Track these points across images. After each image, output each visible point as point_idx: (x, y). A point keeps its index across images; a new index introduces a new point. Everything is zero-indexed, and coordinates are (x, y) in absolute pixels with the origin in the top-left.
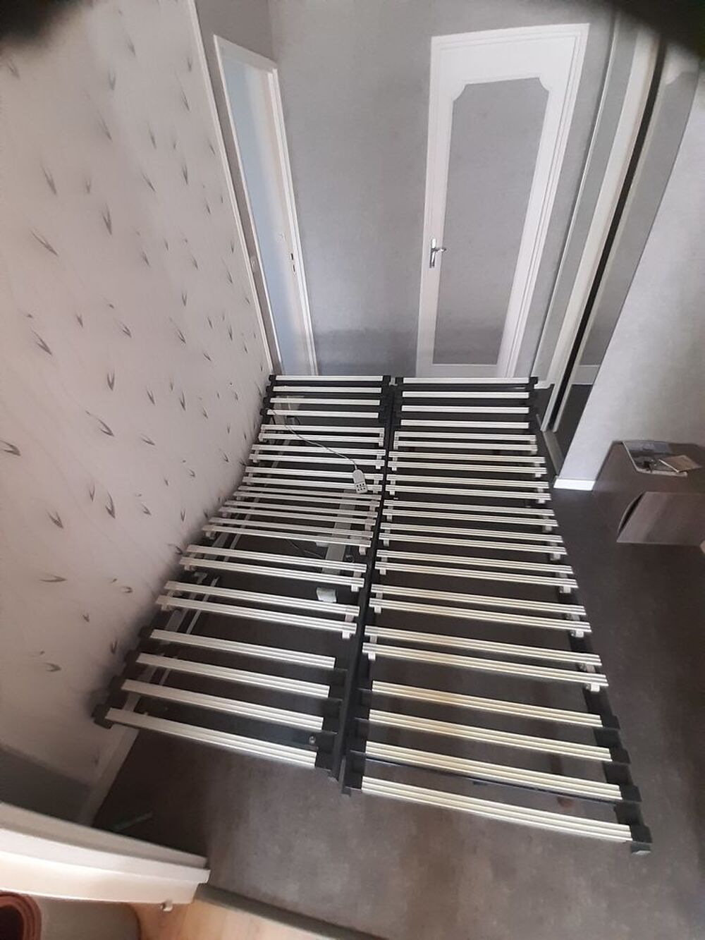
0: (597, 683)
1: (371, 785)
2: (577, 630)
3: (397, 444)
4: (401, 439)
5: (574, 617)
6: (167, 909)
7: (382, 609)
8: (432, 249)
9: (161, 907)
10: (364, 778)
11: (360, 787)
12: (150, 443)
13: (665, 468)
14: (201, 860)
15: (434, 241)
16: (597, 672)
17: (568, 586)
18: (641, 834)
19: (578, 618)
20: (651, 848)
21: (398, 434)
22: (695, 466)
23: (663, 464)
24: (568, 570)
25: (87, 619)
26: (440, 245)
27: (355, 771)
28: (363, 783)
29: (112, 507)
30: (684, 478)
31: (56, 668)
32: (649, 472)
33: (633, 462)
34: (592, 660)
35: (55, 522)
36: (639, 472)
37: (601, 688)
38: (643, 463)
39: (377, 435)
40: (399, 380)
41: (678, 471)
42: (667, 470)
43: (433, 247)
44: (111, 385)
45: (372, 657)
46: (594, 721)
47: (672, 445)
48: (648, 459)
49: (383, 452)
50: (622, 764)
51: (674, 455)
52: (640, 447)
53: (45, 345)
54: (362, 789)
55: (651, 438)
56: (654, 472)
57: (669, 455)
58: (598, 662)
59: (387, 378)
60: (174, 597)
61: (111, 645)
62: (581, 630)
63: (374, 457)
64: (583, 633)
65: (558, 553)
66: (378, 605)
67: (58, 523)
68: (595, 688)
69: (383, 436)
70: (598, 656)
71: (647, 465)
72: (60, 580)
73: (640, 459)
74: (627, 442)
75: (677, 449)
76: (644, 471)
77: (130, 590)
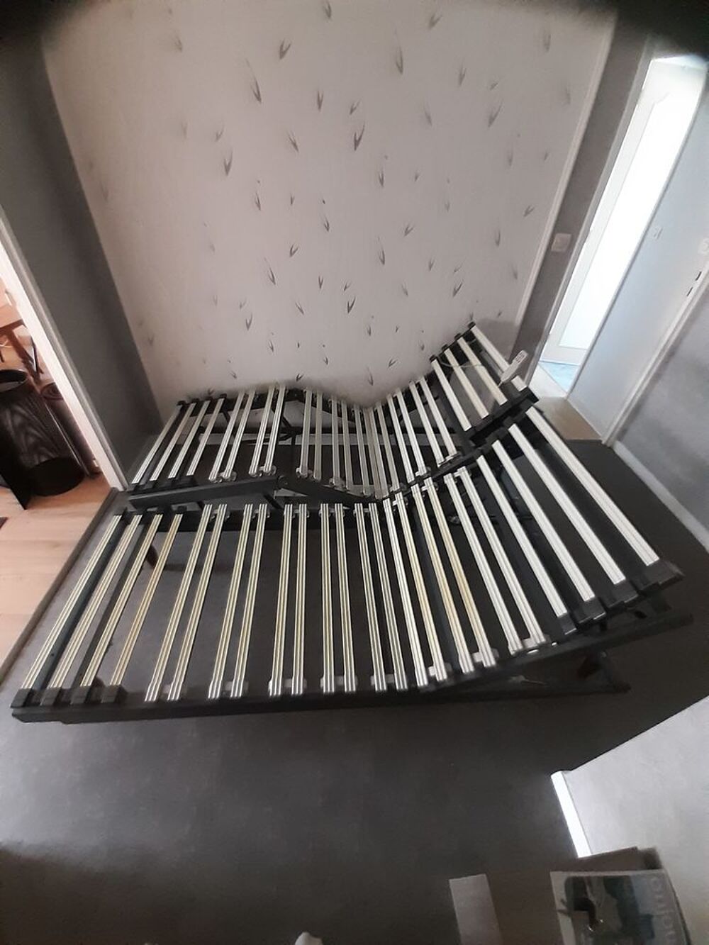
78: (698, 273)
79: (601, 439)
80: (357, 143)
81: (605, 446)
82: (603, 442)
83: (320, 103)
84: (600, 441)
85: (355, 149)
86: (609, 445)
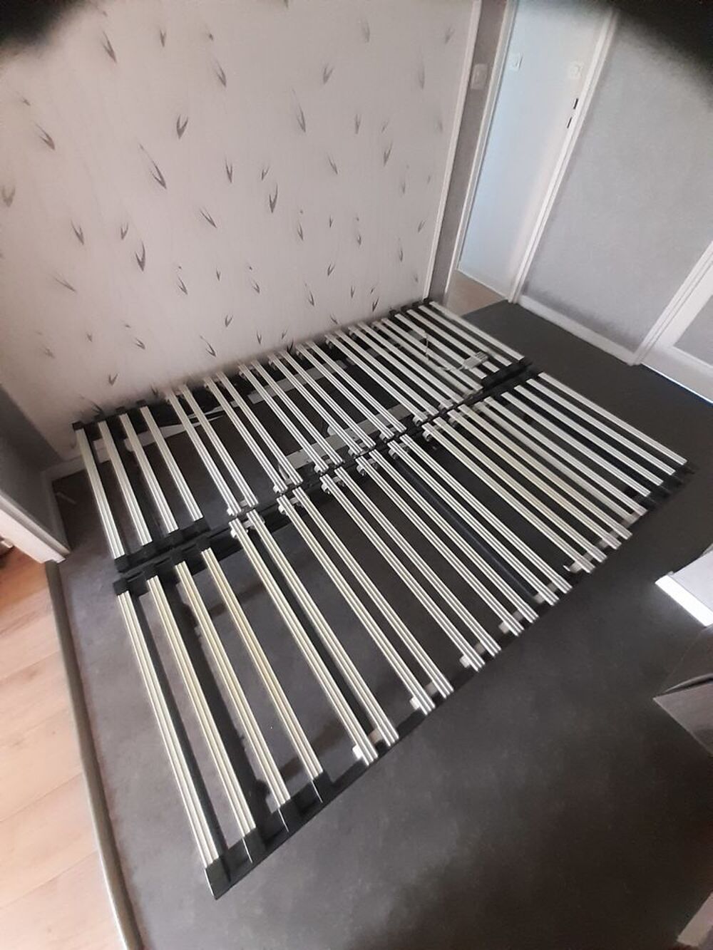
12: (211, 222)
25: (90, 338)
29: (144, 259)
35: (78, 234)
44: (180, 131)
64: (418, 707)
67: (79, 237)
72: (70, 288)
77: (142, 347)
78: (575, 101)
79: (506, 298)
80: (272, 205)
81: (512, 303)
82: (510, 301)
83: (230, 175)
84: (507, 301)
85: (272, 211)
86: (515, 301)
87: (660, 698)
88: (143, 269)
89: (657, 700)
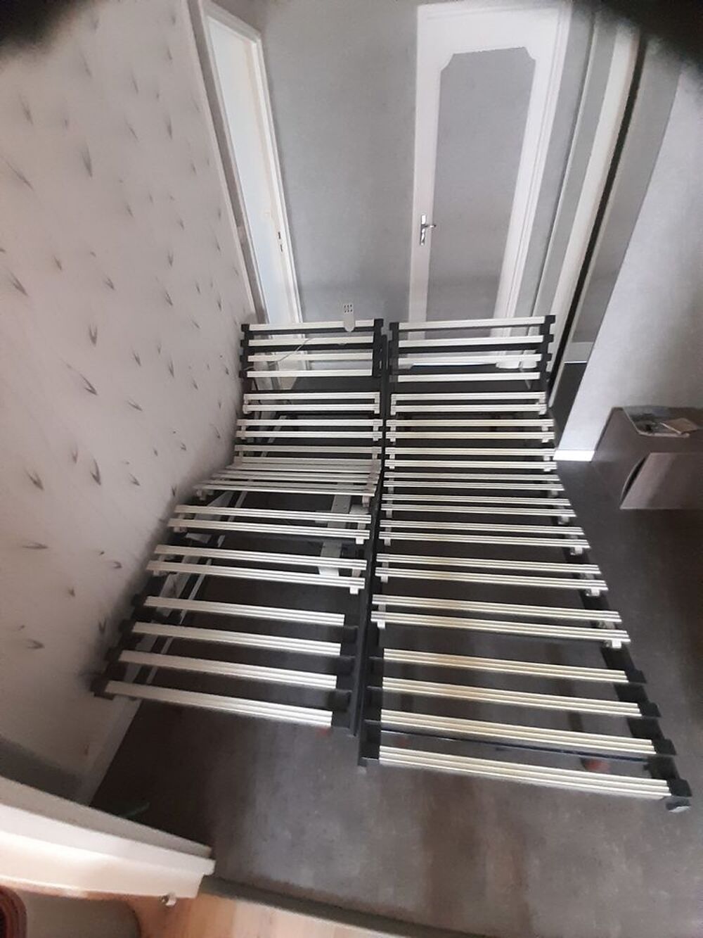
0: (618, 640)
1: (389, 755)
2: (592, 588)
3: (395, 409)
4: (400, 403)
5: (588, 576)
6: (171, 903)
7: (389, 578)
8: (422, 225)
9: (163, 900)
10: (381, 747)
11: (377, 757)
12: (137, 407)
13: (666, 430)
14: (206, 849)
15: (424, 218)
16: (617, 628)
17: (580, 546)
18: (679, 788)
19: (592, 577)
20: (691, 803)
21: (396, 397)
22: (695, 427)
23: (664, 427)
24: (578, 531)
25: (72, 593)
26: (430, 222)
27: (371, 742)
28: (381, 753)
29: (98, 473)
30: (687, 439)
31: (39, 646)
32: (650, 435)
33: (634, 425)
34: (611, 617)
35: (35, 482)
36: (642, 435)
37: (623, 644)
38: (644, 427)
39: (371, 401)
40: (394, 326)
41: (679, 432)
42: (670, 431)
43: (423, 223)
44: (94, 339)
45: (381, 625)
46: (619, 677)
47: (670, 409)
48: (650, 423)
49: (379, 422)
50: (652, 718)
51: (674, 419)
52: (640, 412)
53: (20, 285)
54: (380, 759)
55: (650, 403)
56: (657, 435)
57: (670, 419)
58: (617, 618)
59: (378, 323)
60: (166, 561)
61: (100, 625)
62: (597, 588)
63: (370, 429)
64: (599, 592)
65: (567, 515)
66: (384, 573)
67: (37, 483)
68: (617, 644)
69: (379, 402)
70: (617, 613)
71: (649, 429)
72: (41, 547)
73: (641, 423)
74: (626, 408)
75: (675, 413)
76: (646, 434)
77: (119, 566)
78: (278, 234)
87: (624, 503)
88: (100, 484)
89: (623, 507)
